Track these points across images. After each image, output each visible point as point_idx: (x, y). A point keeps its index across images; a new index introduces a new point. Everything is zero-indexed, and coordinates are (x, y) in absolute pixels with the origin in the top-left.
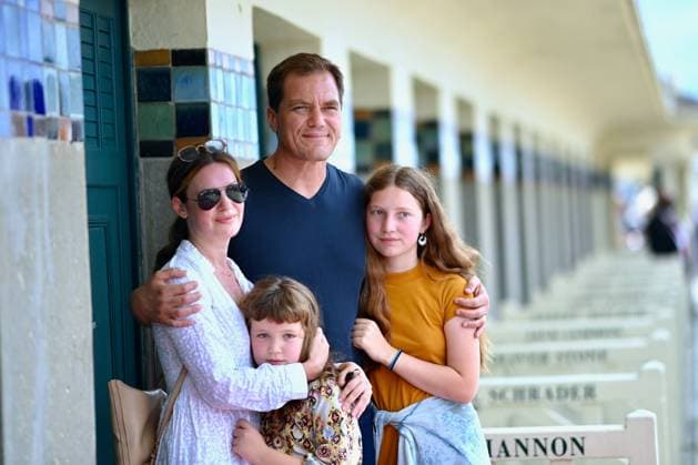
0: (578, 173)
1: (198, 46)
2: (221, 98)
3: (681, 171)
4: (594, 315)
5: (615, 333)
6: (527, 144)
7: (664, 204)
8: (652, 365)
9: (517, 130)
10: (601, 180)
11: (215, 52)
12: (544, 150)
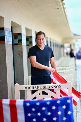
0: (59, 45)
1: (3, 27)
2: (6, 35)
3: (74, 45)
4: (62, 67)
5: (65, 69)
6: (52, 41)
7: (72, 50)
8: (71, 74)
9: (50, 39)
10: (62, 46)
11: (6, 28)
12: (54, 42)
